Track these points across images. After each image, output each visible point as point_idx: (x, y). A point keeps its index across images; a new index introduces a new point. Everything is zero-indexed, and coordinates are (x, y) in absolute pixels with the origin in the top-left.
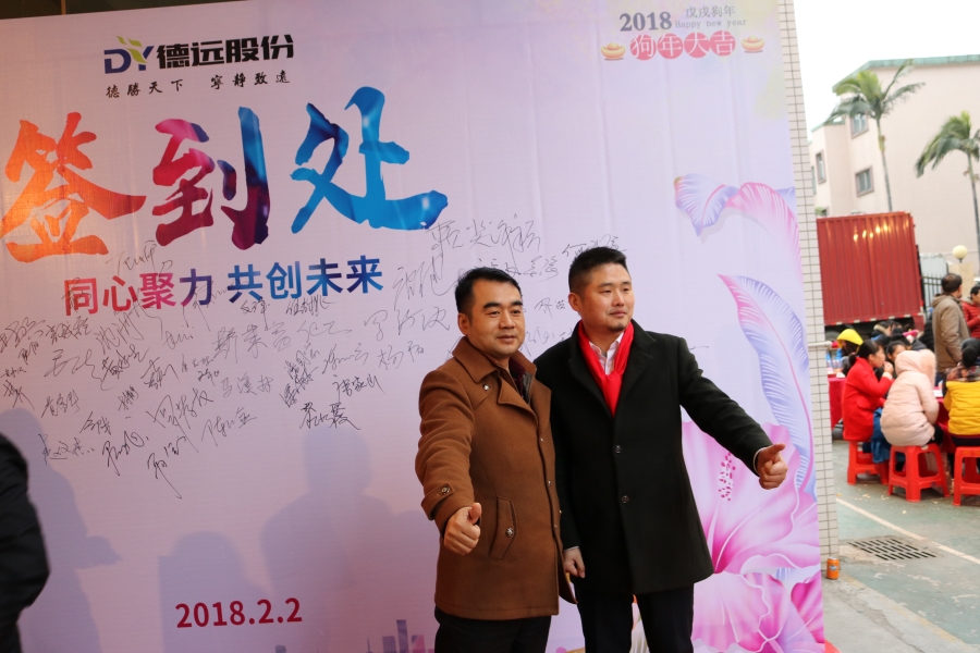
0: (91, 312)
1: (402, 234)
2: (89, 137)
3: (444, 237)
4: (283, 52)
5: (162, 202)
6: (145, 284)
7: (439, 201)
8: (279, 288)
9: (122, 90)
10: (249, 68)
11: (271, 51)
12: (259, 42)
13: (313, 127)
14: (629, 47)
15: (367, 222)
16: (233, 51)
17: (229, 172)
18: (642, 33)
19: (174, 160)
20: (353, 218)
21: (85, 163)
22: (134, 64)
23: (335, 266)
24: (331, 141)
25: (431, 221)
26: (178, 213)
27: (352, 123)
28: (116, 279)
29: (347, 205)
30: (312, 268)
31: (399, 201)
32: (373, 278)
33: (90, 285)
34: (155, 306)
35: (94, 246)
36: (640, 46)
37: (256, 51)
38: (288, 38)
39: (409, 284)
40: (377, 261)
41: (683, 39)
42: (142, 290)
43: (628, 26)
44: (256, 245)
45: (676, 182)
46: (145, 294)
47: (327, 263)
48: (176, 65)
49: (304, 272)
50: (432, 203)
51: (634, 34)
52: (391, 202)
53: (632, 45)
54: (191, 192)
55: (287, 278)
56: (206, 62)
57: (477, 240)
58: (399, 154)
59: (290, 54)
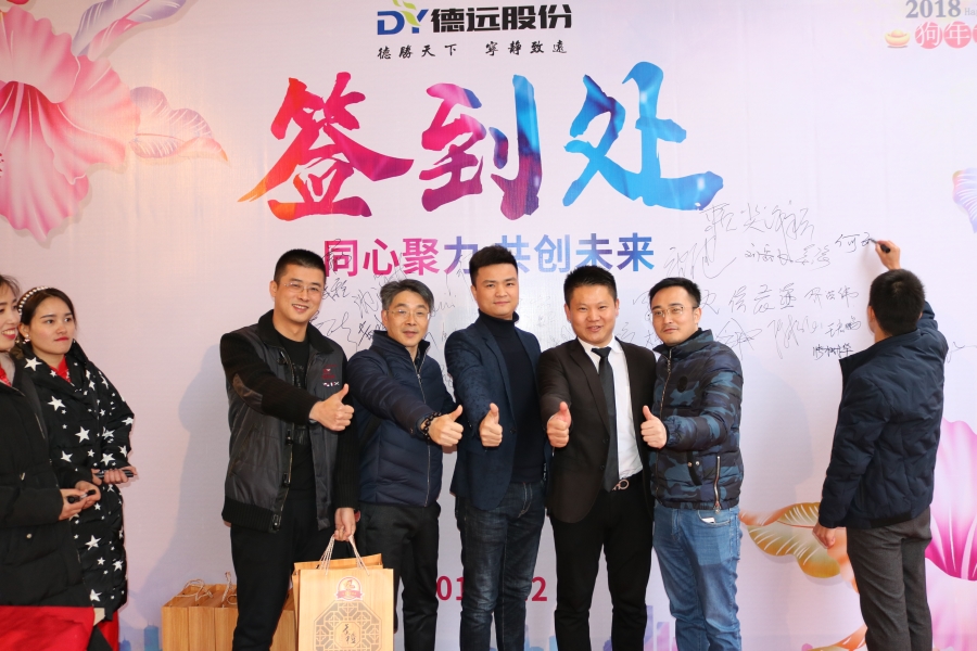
0: (351, 274)
1: (675, 213)
2: (357, 97)
3: (718, 219)
4: (561, 22)
5: (430, 166)
6: (408, 248)
7: (715, 182)
8: (547, 262)
9: (395, 52)
10: (526, 36)
11: (549, 21)
12: (537, 10)
13: (589, 99)
14: (914, 35)
15: (640, 199)
16: (510, 18)
17: (502, 141)
18: (929, 20)
19: (444, 125)
20: (627, 195)
21: (352, 123)
22: (408, 27)
23: (606, 242)
24: (607, 115)
25: (705, 203)
26: (445, 179)
27: (629, 97)
28: (378, 242)
29: (621, 180)
30: (582, 242)
31: (674, 180)
32: (644, 257)
33: (351, 247)
34: (417, 272)
35: (357, 207)
36: (925, 34)
37: (533, 20)
38: (567, 8)
39: (681, 265)
40: (650, 239)
41: (972, 28)
42: (404, 254)
43: (914, 13)
44: (525, 216)
45: (956, 176)
46: (408, 260)
47: (598, 238)
48: (450, 29)
49: (575, 246)
50: (707, 183)
51: (920, 21)
52: (665, 180)
53: (918, 32)
54: (460, 158)
55: (556, 252)
56: (481, 27)
57: (751, 224)
58: (675, 132)
59: (568, 24)
